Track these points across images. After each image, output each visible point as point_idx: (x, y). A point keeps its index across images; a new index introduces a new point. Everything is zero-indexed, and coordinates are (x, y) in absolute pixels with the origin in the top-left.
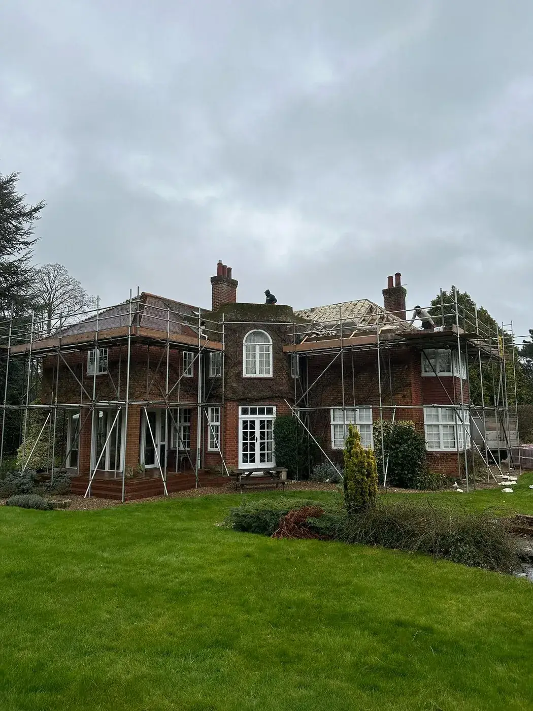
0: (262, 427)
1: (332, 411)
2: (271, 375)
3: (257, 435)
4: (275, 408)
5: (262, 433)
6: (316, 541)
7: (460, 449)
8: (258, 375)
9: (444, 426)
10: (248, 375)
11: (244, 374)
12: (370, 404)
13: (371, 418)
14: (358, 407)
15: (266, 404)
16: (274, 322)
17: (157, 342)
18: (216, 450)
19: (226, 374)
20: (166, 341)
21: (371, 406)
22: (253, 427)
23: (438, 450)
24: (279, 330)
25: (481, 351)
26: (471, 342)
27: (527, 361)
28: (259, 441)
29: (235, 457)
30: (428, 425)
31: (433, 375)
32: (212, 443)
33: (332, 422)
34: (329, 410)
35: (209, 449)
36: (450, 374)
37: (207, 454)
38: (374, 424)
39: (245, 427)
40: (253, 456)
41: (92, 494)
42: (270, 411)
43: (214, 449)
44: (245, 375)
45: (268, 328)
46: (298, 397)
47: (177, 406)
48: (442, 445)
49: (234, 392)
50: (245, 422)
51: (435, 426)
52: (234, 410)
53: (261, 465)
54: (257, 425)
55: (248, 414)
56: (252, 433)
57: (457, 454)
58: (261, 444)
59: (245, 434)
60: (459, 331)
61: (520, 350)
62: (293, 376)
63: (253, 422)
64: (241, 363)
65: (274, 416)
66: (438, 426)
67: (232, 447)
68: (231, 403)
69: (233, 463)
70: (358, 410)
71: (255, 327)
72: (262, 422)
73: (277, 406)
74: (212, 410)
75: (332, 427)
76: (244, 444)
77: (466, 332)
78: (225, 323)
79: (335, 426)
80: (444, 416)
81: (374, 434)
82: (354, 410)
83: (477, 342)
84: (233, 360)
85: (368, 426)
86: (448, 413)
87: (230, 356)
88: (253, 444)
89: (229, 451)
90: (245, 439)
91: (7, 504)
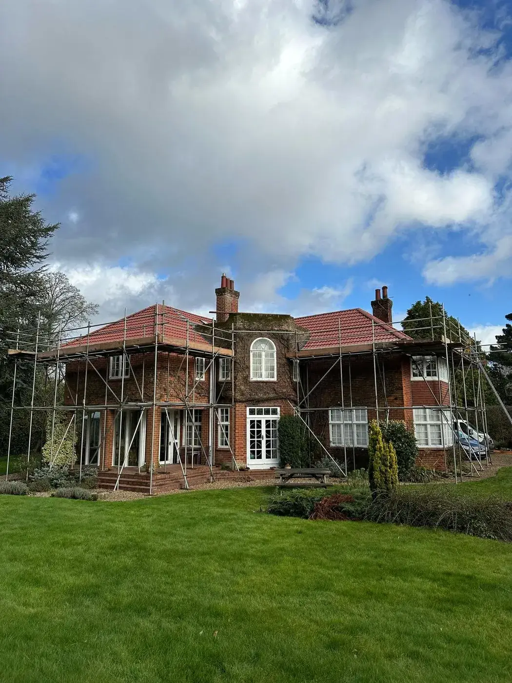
0: (268, 426)
1: (330, 411)
2: (275, 379)
3: (264, 433)
4: (279, 409)
5: (268, 432)
6: (350, 522)
7: (445, 446)
8: (264, 379)
9: (431, 425)
10: (255, 379)
11: (251, 378)
12: (366, 406)
13: (367, 418)
14: (354, 408)
15: (271, 405)
16: (277, 331)
17: (179, 349)
18: (227, 447)
19: (235, 378)
20: (186, 348)
21: (366, 408)
22: (259, 426)
23: (426, 446)
24: (282, 338)
25: (463, 358)
26: (456, 350)
27: (494, 365)
28: (265, 439)
29: (244, 453)
30: (417, 425)
31: (420, 379)
32: (222, 441)
33: (330, 422)
34: (327, 411)
35: (220, 446)
36: (436, 378)
37: (217, 451)
38: (370, 424)
39: (252, 427)
40: (259, 452)
41: (120, 488)
42: (274, 412)
43: (225, 447)
44: (253, 378)
45: (273, 337)
46: (301, 399)
47: (192, 407)
48: (430, 442)
49: (243, 394)
50: (252, 422)
51: (423, 425)
52: (243, 410)
53: (267, 461)
54: (263, 425)
55: (255, 414)
56: (259, 432)
57: (443, 451)
58: (267, 441)
59: (253, 432)
60: (447, 341)
61: (487, 354)
62: (295, 380)
63: (259, 422)
64: (248, 368)
65: (278, 416)
66: (425, 425)
67: (241, 444)
68: (240, 404)
69: (242, 460)
70: (355, 410)
71: (261, 335)
72: (267, 421)
73: (280, 407)
74: (222, 411)
75: (330, 426)
76: (251, 442)
77: (452, 342)
78: (234, 332)
79: (333, 425)
80: (432, 417)
81: (369, 432)
82: (351, 410)
83: (460, 350)
84: (241, 365)
85: (364, 425)
86: (435, 413)
87: (238, 361)
88: (260, 442)
89: (239, 448)
90: (252, 437)
91: (53, 496)
